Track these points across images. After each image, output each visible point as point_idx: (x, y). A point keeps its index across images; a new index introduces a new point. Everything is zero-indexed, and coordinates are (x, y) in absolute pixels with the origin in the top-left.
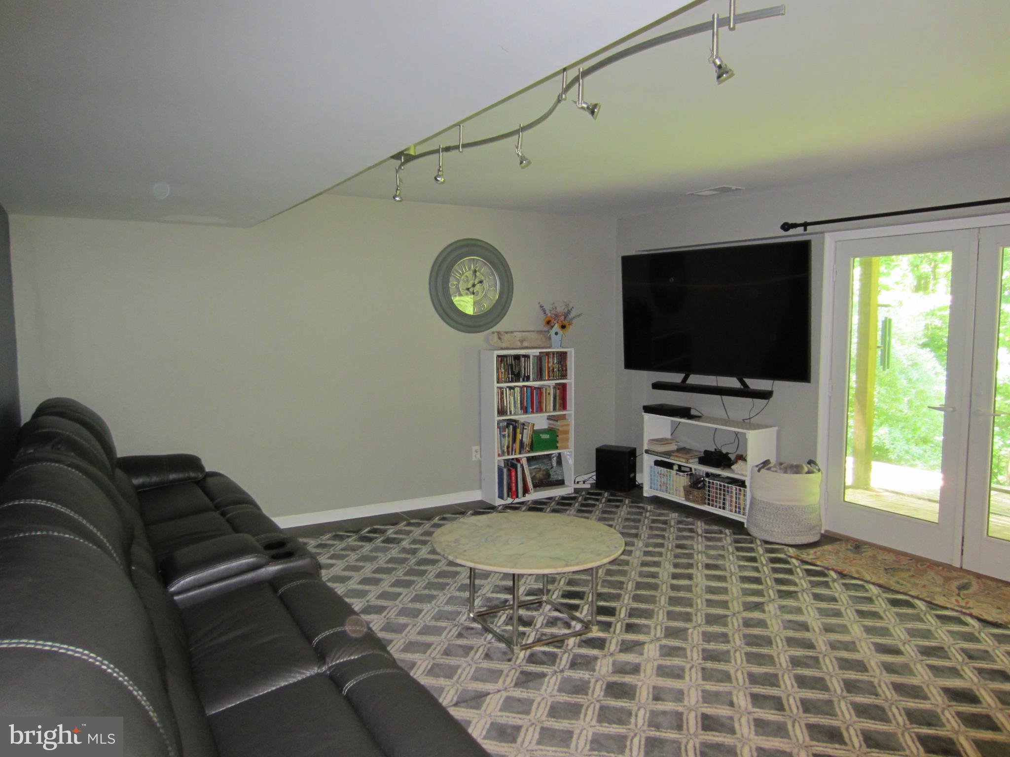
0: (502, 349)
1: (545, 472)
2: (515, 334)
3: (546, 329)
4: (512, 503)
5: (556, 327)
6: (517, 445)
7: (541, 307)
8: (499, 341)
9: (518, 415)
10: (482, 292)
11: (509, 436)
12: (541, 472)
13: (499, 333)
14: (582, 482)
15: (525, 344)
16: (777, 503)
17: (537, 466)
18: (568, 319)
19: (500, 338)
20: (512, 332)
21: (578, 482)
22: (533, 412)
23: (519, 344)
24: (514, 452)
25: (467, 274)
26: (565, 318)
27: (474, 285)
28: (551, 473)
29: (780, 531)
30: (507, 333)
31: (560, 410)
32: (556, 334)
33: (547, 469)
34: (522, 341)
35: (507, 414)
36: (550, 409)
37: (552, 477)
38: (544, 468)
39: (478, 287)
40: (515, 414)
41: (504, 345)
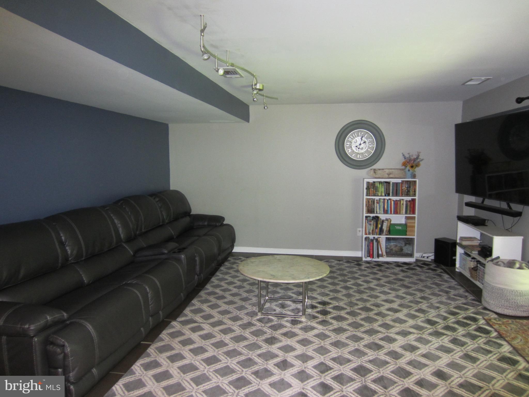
0: (376, 178)
1: (399, 248)
2: (385, 170)
3: (403, 167)
4: (371, 261)
5: (408, 168)
6: (378, 230)
7: (403, 155)
8: (374, 174)
9: (381, 214)
10: (366, 148)
11: (373, 225)
12: (397, 247)
13: (375, 170)
14: (426, 257)
15: (391, 176)
16: (493, 284)
17: (395, 244)
18: (416, 162)
19: (375, 172)
20: (383, 169)
21: (424, 257)
22: (391, 213)
23: (387, 176)
24: (376, 234)
25: (357, 139)
26: (414, 162)
27: (360, 144)
28: (404, 249)
29: (493, 303)
30: (380, 169)
31: (410, 214)
32: (409, 170)
33: (401, 246)
34: (389, 174)
35: (374, 213)
36: (403, 212)
37: (404, 251)
38: (399, 246)
39: (363, 145)
40: (379, 214)
41: (377, 176)
